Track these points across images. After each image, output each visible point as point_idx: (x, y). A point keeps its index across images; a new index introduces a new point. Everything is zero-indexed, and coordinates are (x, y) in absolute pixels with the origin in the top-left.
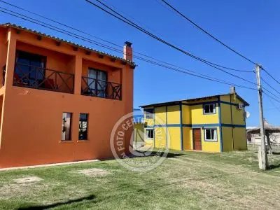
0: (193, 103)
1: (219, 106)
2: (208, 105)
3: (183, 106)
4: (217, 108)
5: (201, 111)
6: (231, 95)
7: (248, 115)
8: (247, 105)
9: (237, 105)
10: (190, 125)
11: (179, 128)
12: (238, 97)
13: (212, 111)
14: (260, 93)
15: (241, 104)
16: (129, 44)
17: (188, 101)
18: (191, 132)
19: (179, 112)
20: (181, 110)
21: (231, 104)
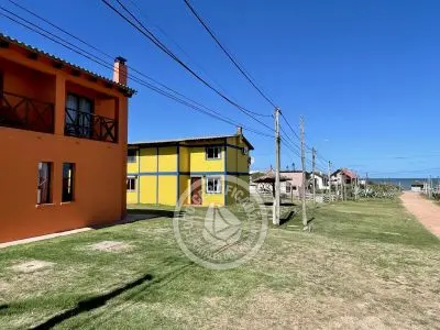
0: (193, 145)
1: (225, 150)
2: (211, 148)
3: (181, 148)
4: (223, 153)
5: (203, 155)
6: (237, 137)
7: (252, 161)
8: (252, 148)
9: (242, 149)
10: (189, 173)
11: (175, 177)
12: (244, 140)
13: (216, 156)
14: (279, 142)
15: (246, 148)
16: (122, 61)
17: (187, 141)
18: (189, 181)
19: (175, 156)
20: (178, 153)
21: (237, 148)
